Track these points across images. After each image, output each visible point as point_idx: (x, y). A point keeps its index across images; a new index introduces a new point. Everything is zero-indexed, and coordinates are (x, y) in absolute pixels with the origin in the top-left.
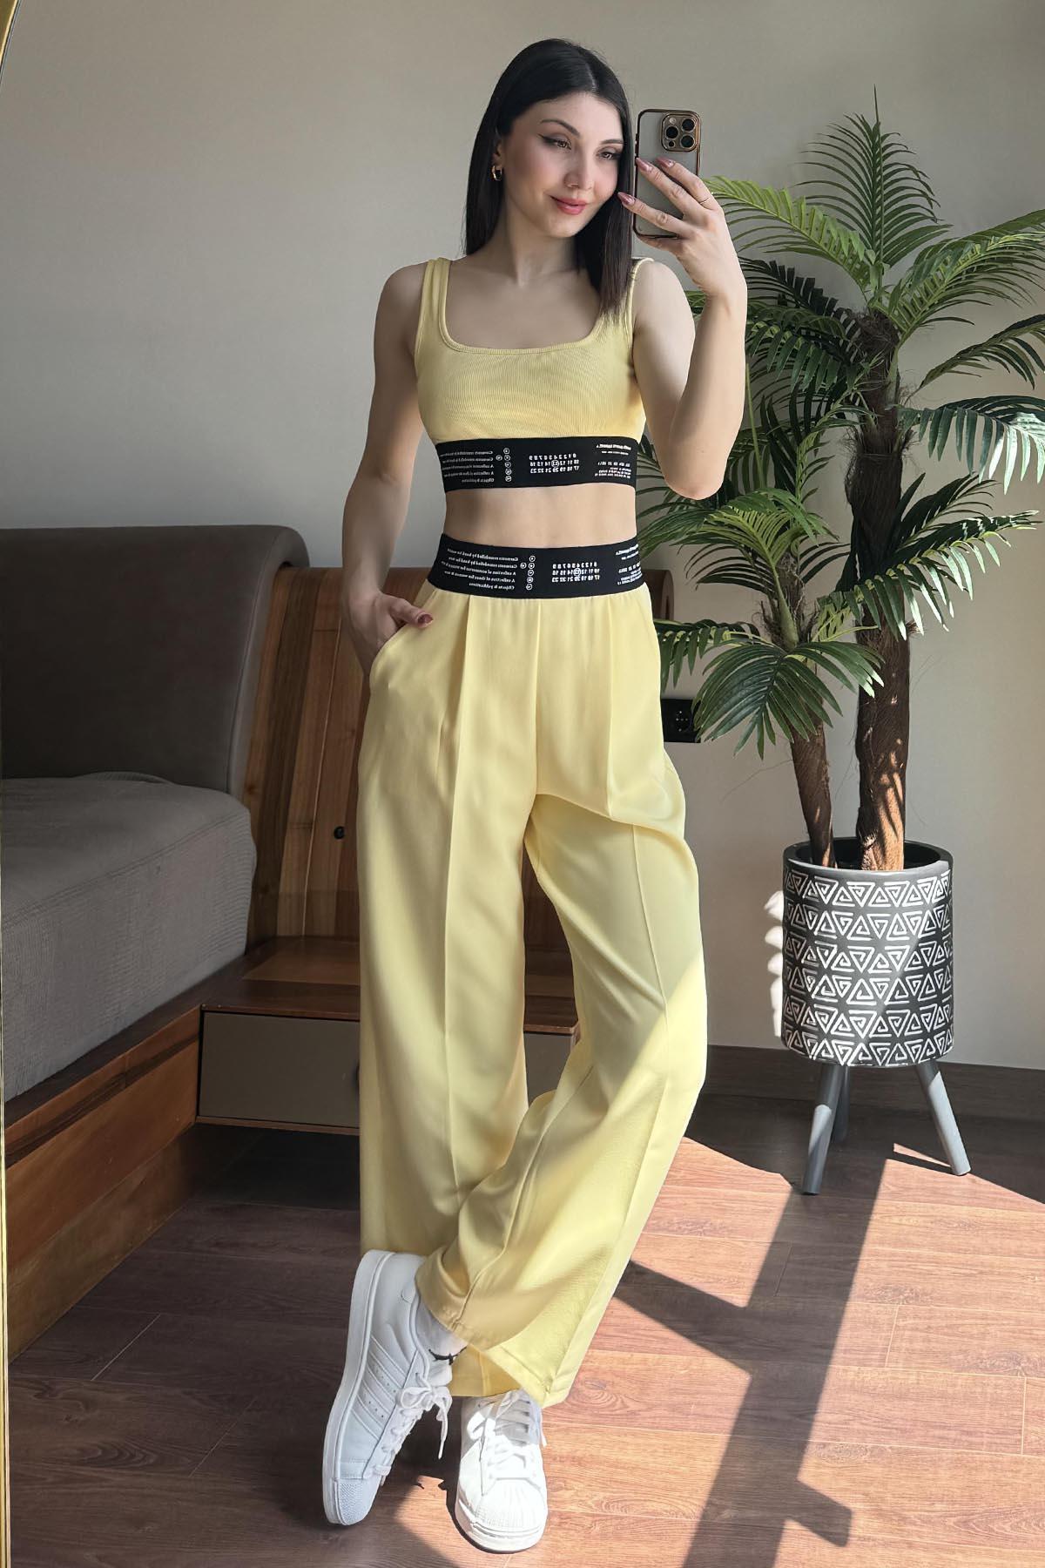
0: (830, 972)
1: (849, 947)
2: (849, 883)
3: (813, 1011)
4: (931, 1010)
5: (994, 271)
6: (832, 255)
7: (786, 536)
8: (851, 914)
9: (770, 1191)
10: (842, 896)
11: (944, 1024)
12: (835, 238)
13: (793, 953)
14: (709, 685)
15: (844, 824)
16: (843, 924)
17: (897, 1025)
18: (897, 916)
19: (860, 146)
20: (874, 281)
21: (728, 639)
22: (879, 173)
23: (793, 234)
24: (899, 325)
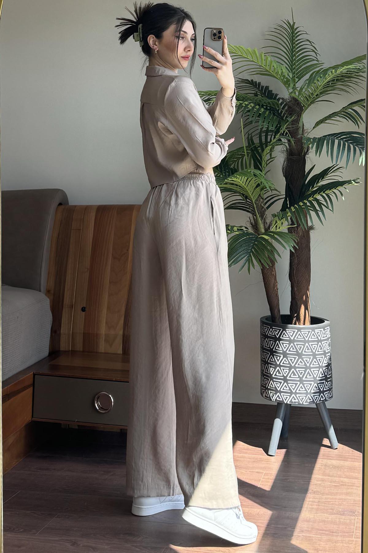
0: (280, 366)
1: (288, 356)
2: (287, 330)
3: (273, 381)
4: (323, 383)
6: (275, 76)
7: (258, 189)
8: (288, 343)
10: (284, 335)
11: (328, 389)
12: (276, 69)
13: (265, 358)
16: (285, 347)
17: (308, 388)
18: (307, 344)
19: (287, 32)
20: (292, 85)
21: (236, 230)
22: (294, 43)
23: (260, 67)
24: (304, 104)
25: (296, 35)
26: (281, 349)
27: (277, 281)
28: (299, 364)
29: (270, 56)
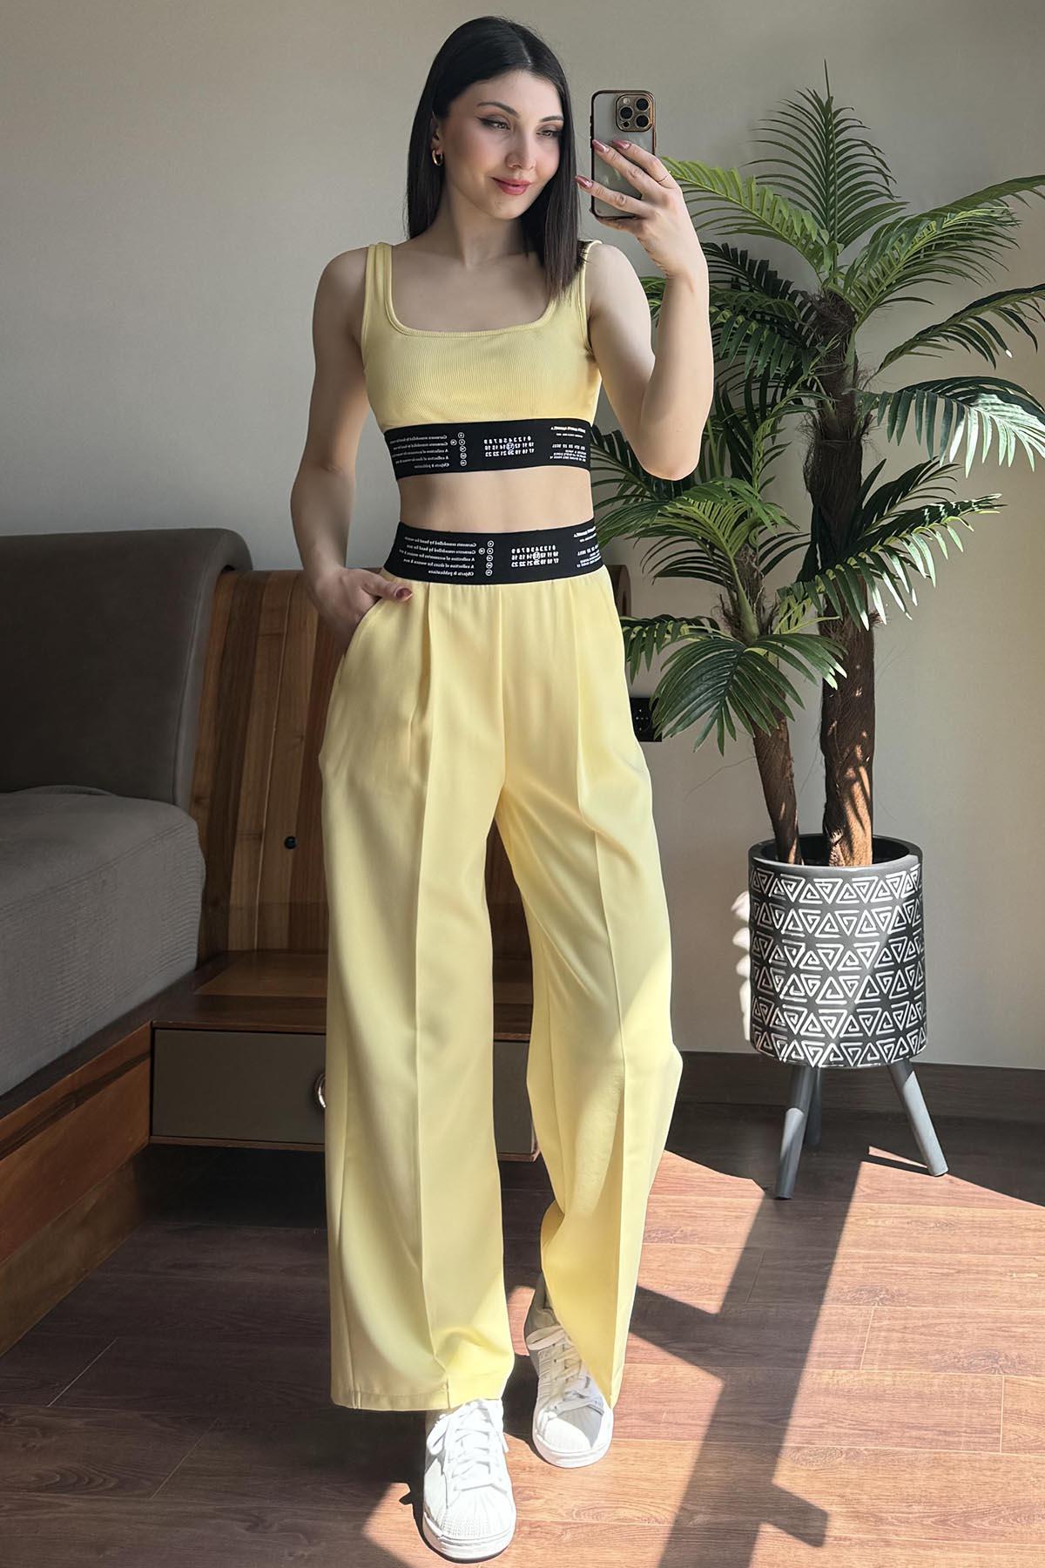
0: (798, 971)
1: (818, 945)
2: (816, 880)
3: (782, 1011)
4: (903, 1008)
5: (954, 249)
6: (785, 234)
7: (743, 526)
8: (819, 912)
9: (742, 1197)
10: (809, 894)
11: (917, 1021)
12: (787, 218)
13: (760, 953)
14: (669, 679)
15: (810, 821)
16: (811, 922)
17: (868, 1023)
18: (866, 913)
19: (812, 122)
20: (827, 261)
21: (688, 632)
22: (832, 150)
23: (744, 215)
24: (856, 307)
25: (836, 130)
27: (792, 754)
28: (845, 963)
29: (770, 186)
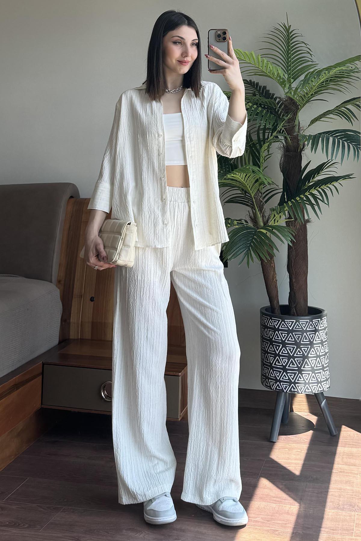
1: (286, 346)
2: (285, 320)
3: (273, 371)
5: (336, 81)
7: (257, 184)
8: (287, 332)
10: (283, 325)
11: (326, 379)
12: (272, 69)
13: (264, 348)
16: (284, 336)
17: (306, 378)
18: (305, 334)
19: (282, 34)
20: (287, 86)
21: (236, 224)
22: (290, 45)
23: (257, 69)
24: (299, 103)
25: (292, 38)
26: (280, 339)
27: (276, 273)
28: (297, 352)
29: (266, 58)
